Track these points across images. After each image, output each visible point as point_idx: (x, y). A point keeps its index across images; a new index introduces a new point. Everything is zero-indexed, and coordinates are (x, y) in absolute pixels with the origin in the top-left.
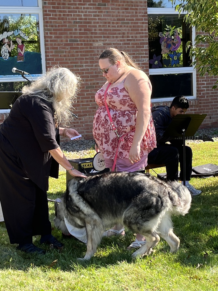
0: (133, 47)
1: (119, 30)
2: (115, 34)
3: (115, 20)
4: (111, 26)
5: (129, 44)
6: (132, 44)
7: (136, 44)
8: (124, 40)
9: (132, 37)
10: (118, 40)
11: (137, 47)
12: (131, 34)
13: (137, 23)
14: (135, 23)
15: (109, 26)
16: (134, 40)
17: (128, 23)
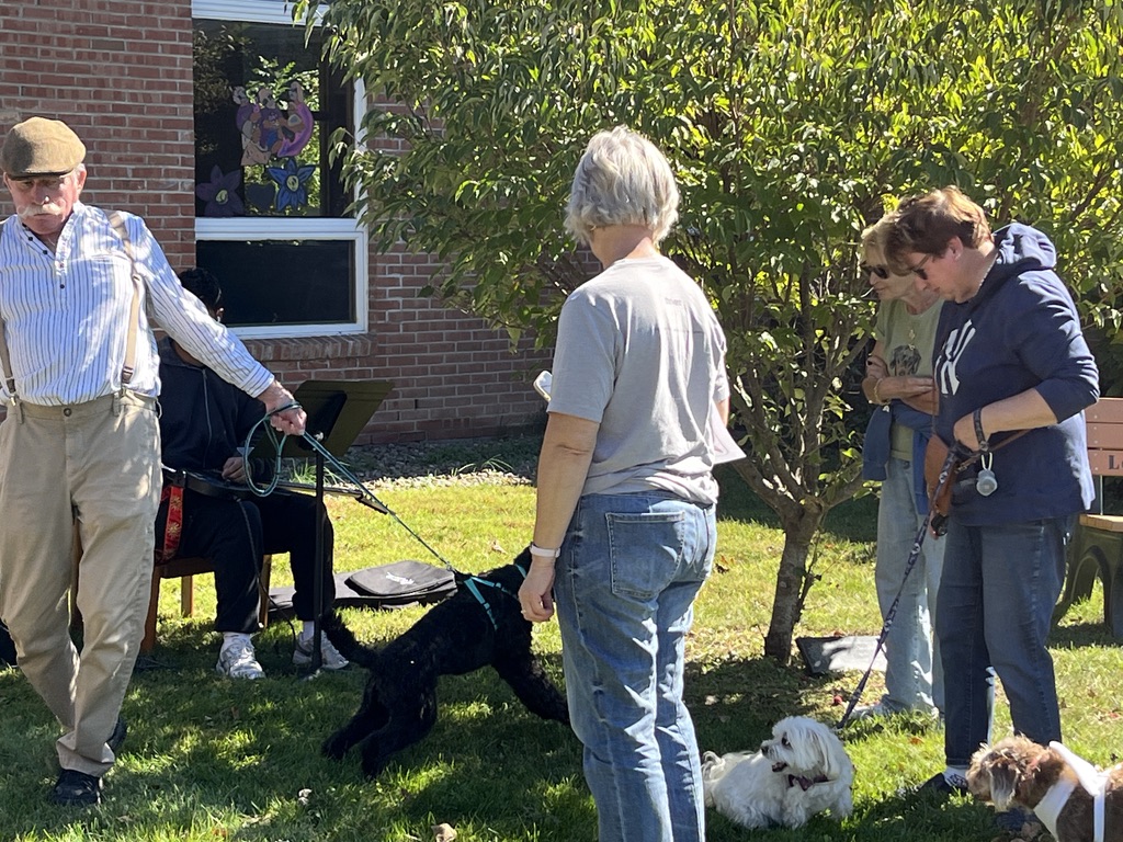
0: (137, 135)
1: (86, 70)
2: (69, 82)
3: (69, 32)
4: (53, 53)
5: (121, 122)
6: (134, 122)
7: (147, 123)
8: (102, 108)
9: (134, 97)
10: (79, 106)
11: (151, 135)
12: (127, 88)
13: (154, 48)
14: (145, 48)
15: (46, 53)
16: (140, 110)
17: (120, 46)
